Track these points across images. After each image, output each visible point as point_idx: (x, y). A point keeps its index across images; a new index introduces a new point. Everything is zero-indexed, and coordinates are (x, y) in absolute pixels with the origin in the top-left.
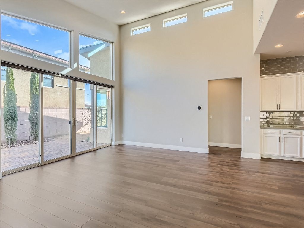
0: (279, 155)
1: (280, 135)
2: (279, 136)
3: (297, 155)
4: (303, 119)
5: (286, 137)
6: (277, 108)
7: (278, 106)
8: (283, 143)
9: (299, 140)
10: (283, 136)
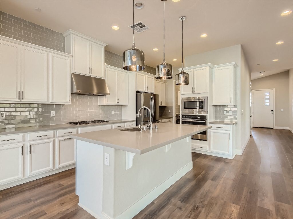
0: (22, 177)
1: (24, 143)
2: (22, 144)
3: (49, 168)
4: (54, 114)
5: (33, 145)
6: (18, 97)
7: (21, 94)
8: (28, 156)
9: (51, 144)
10: (28, 145)
